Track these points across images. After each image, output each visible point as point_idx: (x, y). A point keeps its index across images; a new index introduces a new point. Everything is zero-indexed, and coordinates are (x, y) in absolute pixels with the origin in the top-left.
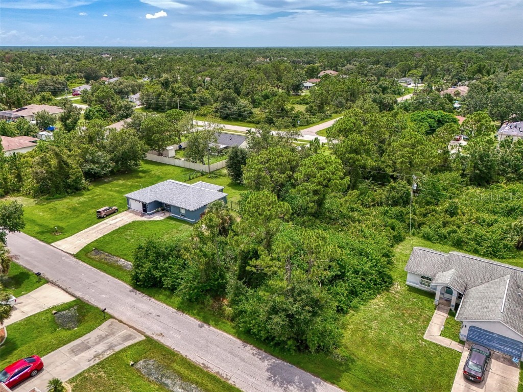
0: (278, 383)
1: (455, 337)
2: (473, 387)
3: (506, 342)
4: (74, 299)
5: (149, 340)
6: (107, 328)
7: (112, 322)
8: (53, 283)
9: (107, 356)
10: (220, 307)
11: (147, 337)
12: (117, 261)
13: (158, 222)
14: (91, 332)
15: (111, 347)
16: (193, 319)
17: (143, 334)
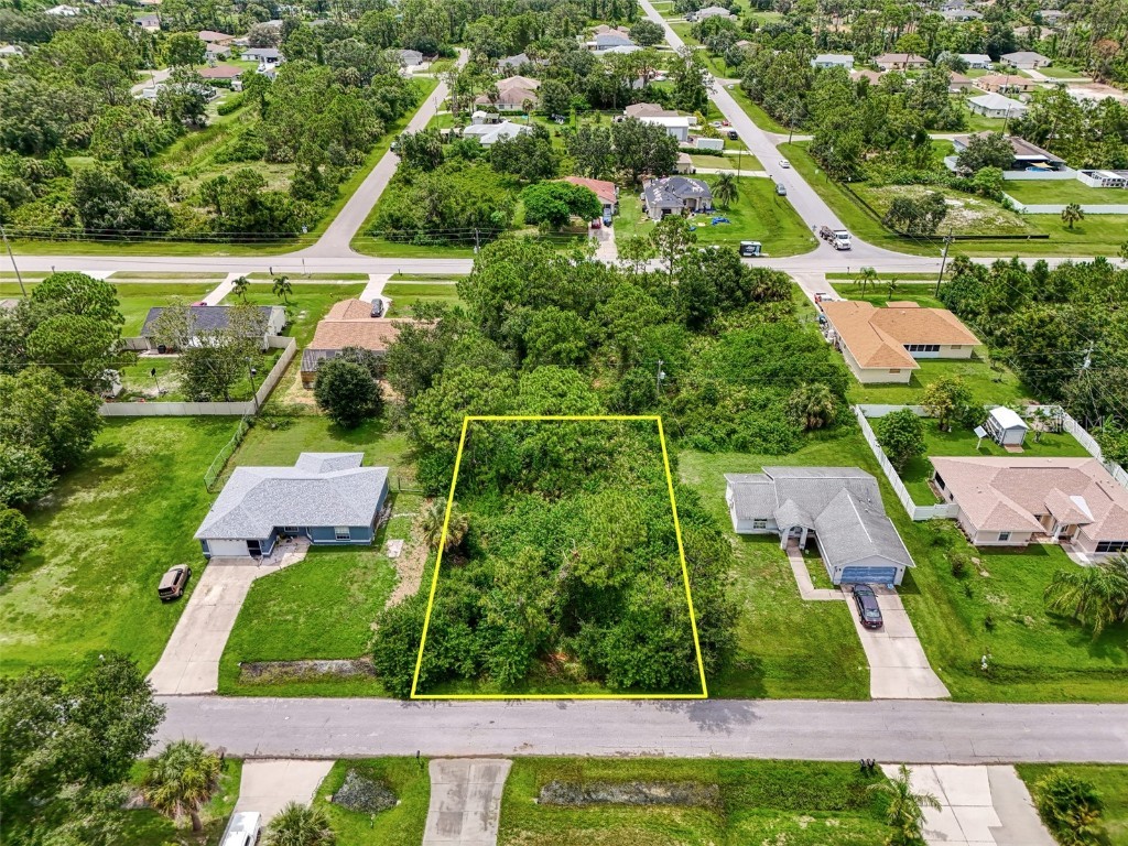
0: (714, 728)
1: (828, 584)
2: (877, 634)
3: (880, 571)
4: (332, 763)
5: (519, 761)
6: (445, 777)
7: (439, 765)
8: (253, 758)
9: (498, 811)
10: (561, 669)
11: (513, 758)
12: (311, 669)
13: (304, 566)
14: (432, 794)
15: (487, 797)
16: (541, 702)
17: (501, 757)
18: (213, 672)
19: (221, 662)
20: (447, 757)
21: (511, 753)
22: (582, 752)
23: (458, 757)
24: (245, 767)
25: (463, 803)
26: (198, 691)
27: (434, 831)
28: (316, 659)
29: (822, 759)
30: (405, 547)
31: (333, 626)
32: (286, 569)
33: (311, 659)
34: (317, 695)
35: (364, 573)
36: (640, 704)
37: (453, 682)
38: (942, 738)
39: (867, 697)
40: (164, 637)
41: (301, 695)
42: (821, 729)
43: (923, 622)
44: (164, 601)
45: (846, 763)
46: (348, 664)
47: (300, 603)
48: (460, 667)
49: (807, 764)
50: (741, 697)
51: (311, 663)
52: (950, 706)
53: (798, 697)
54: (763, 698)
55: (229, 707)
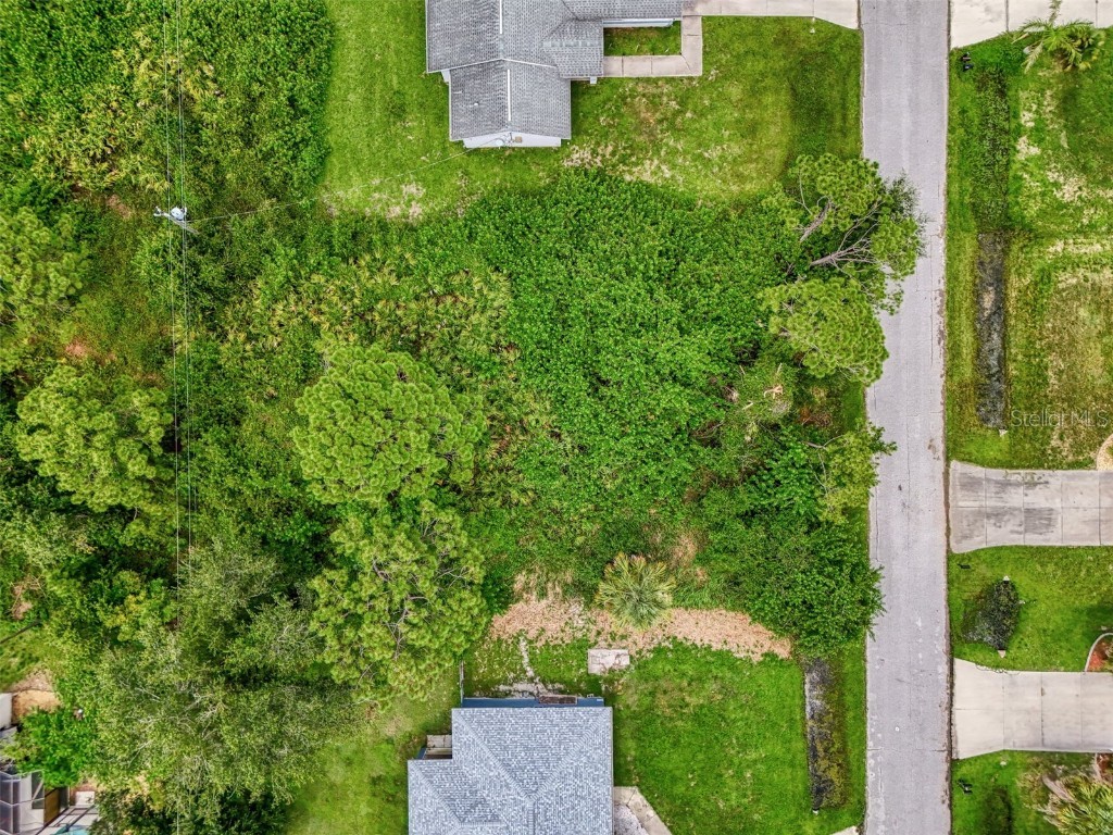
5: (953, 450)
6: (976, 533)
7: (958, 542)
8: (950, 750)
9: (1022, 471)
12: (820, 720)
14: (1001, 545)
15: (1004, 485)
17: (946, 474)
20: (946, 534)
21: (941, 464)
22: (937, 382)
23: (948, 521)
24: (964, 755)
25: (1011, 511)
27: (1049, 536)
28: (804, 718)
29: (946, 111)
30: (602, 644)
33: (804, 724)
39: (856, 35)
41: (863, 722)
45: (950, 83)
46: (810, 677)
51: (809, 724)
55: (881, 801)
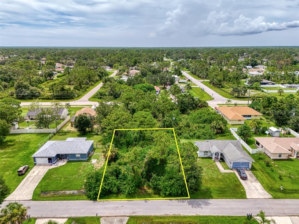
0: (197, 207)
1: (228, 168)
2: (246, 181)
3: (244, 164)
4: (67, 219)
5: (131, 217)
6: (106, 222)
7: (104, 219)
8: (40, 218)
10: (145, 191)
11: (129, 216)
12: (64, 193)
13: (65, 166)
16: (139, 201)
17: (125, 216)
18: (31, 194)
19: (34, 191)
20: (107, 217)
21: (129, 215)
22: (153, 215)
23: (111, 217)
24: (37, 221)
26: (25, 199)
28: (66, 190)
30: (97, 161)
31: (72, 181)
32: (59, 167)
33: (64, 190)
34: (65, 200)
35: (84, 167)
36: (172, 201)
37: (110, 195)
38: (272, 209)
39: (246, 198)
40: (17, 185)
41: (59, 200)
42: (232, 207)
43: (260, 178)
44: (19, 175)
45: (242, 216)
46: (76, 192)
47: (63, 175)
48: (112, 189)
49: (229, 217)
50: (205, 198)
51: (64, 191)
52: (273, 200)
53: (223, 198)
54: (212, 199)
55: (35, 204)
